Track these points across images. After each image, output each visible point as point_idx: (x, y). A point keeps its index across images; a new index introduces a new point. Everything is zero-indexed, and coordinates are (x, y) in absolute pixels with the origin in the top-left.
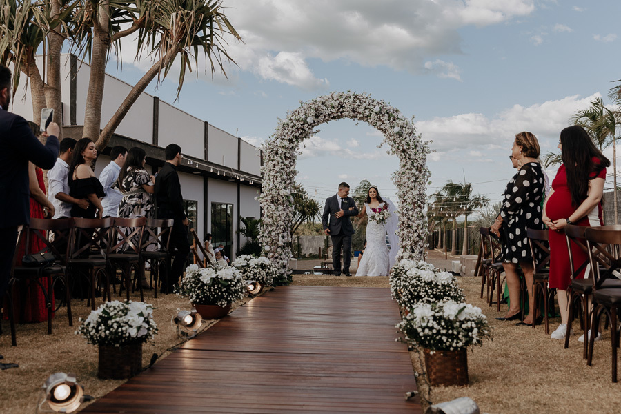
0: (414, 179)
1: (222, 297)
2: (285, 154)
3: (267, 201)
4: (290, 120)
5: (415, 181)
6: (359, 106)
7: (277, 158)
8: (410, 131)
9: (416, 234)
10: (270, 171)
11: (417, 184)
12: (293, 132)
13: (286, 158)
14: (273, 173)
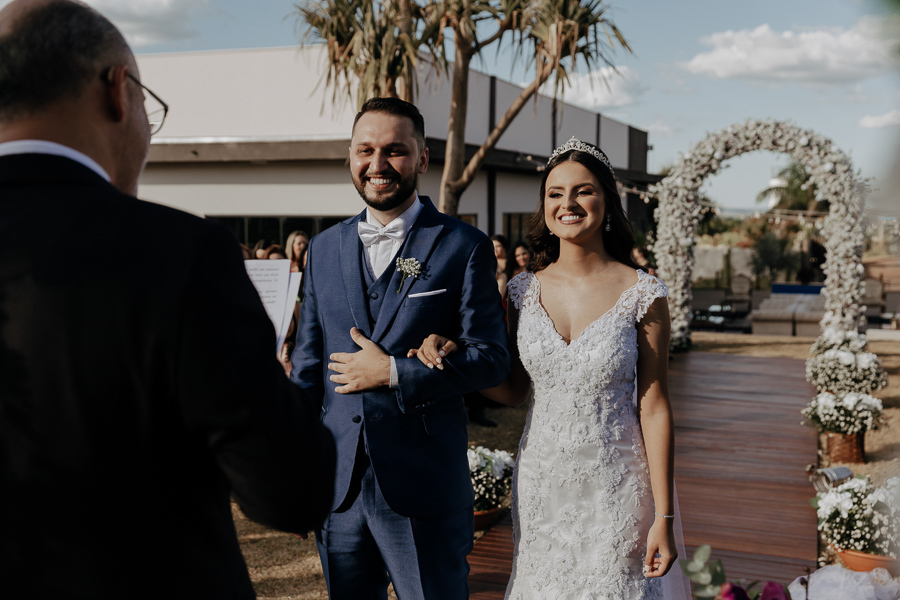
0: (848, 228)
2: (687, 195)
3: (663, 251)
4: (694, 154)
5: (850, 231)
6: (781, 137)
7: (677, 201)
8: (846, 168)
9: (849, 295)
10: (669, 215)
11: (852, 234)
12: (697, 169)
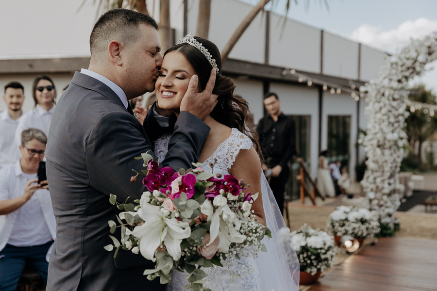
1: (311, 265)
2: (393, 95)
4: (400, 58)
7: (384, 100)
10: (376, 113)
12: (402, 71)
13: (394, 99)
14: (379, 116)
